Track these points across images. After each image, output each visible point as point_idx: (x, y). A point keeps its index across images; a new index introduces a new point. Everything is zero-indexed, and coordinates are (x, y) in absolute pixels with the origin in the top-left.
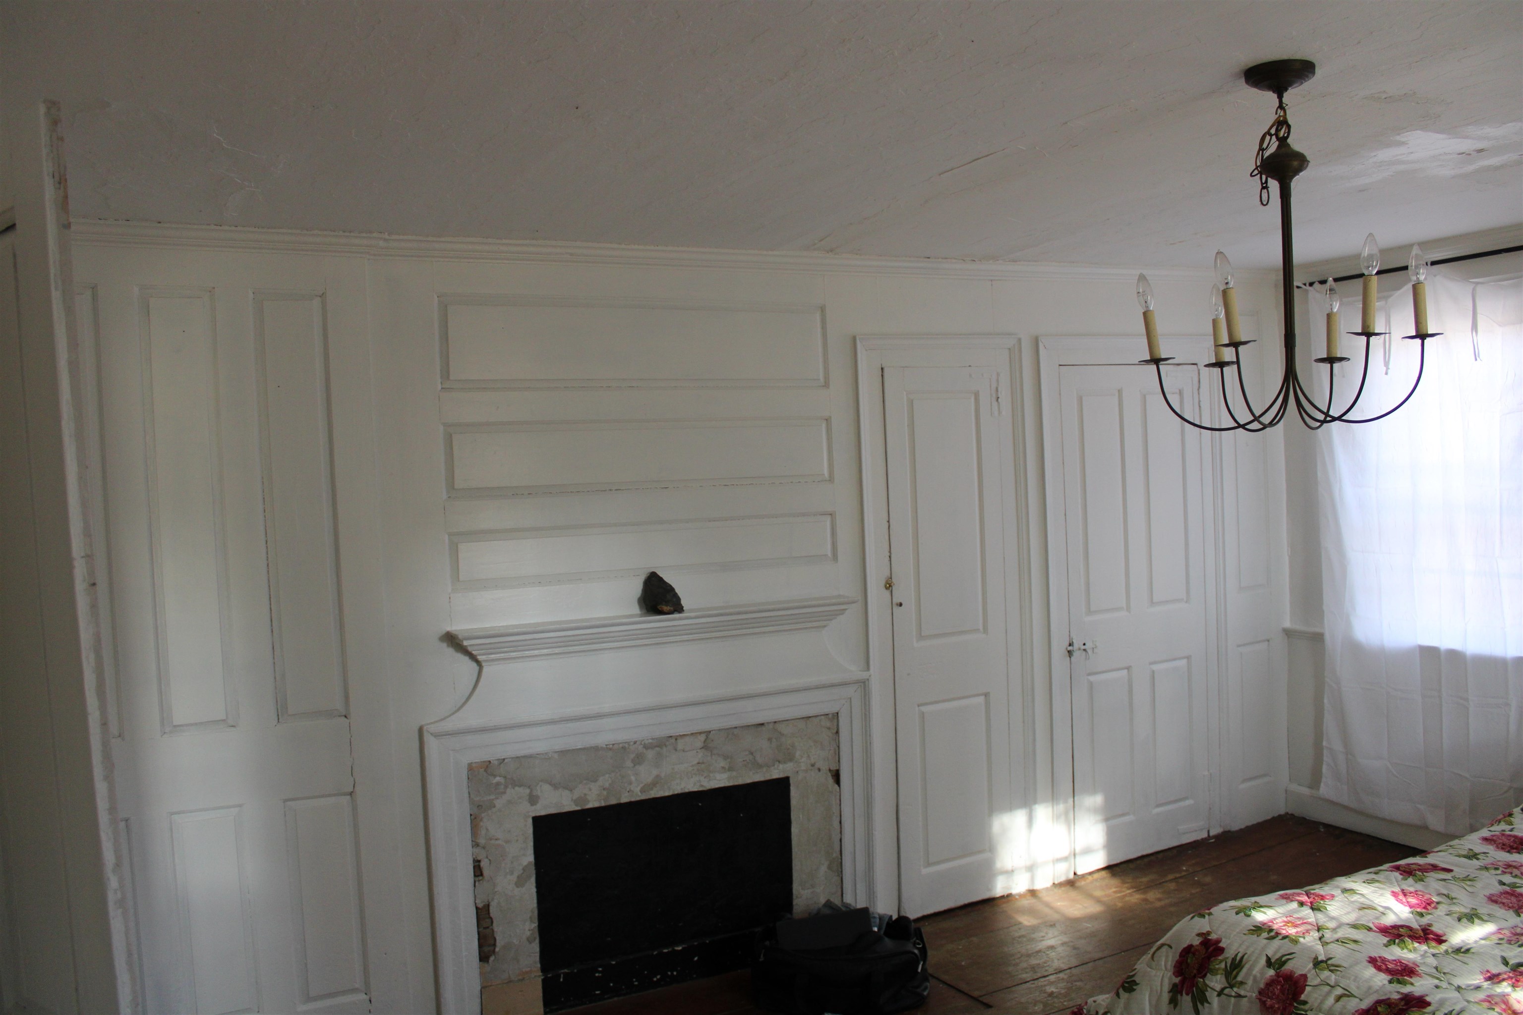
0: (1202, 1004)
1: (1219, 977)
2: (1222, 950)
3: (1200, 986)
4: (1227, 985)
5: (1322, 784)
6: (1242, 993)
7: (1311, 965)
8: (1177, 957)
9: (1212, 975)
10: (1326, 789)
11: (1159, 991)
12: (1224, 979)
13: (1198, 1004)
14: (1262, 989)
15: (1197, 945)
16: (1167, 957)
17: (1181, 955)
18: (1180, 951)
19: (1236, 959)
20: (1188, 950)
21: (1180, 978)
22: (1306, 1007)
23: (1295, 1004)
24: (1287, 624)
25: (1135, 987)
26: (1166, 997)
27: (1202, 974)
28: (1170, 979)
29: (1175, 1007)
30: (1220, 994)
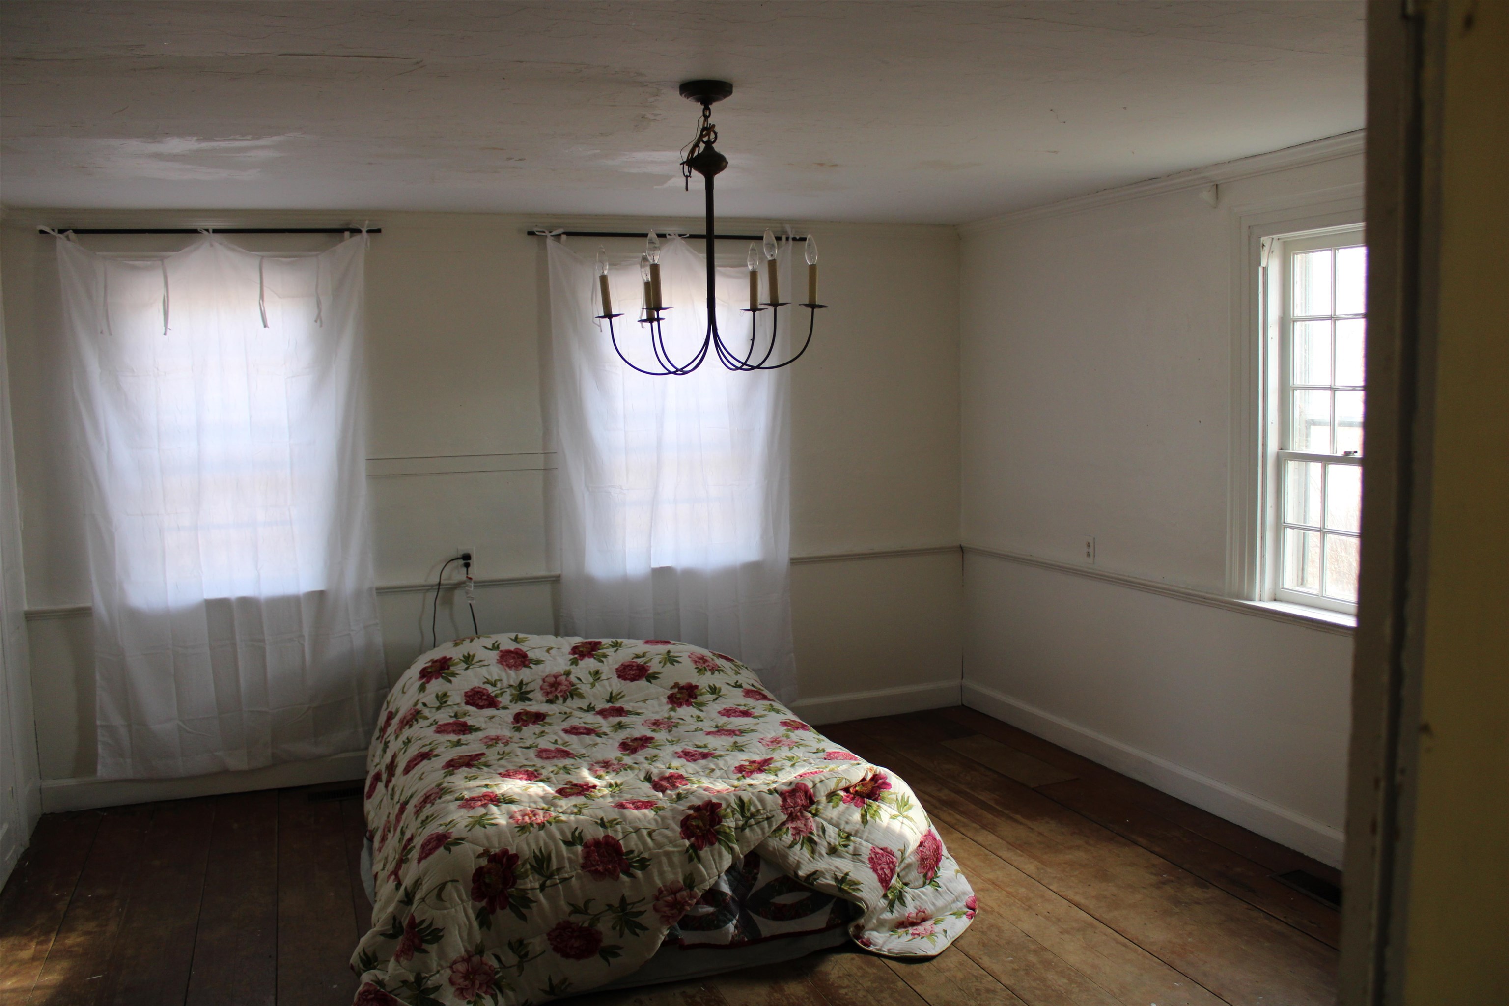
0: (529, 907)
1: (531, 877)
2: (516, 857)
3: (515, 894)
4: (544, 879)
5: (99, 767)
6: (566, 876)
7: (601, 829)
8: (471, 885)
9: (524, 879)
10: (105, 769)
11: (467, 923)
12: (537, 876)
13: (522, 909)
14: (583, 863)
15: (487, 865)
16: (458, 891)
17: (474, 881)
18: (471, 878)
19: (538, 856)
20: (479, 873)
21: (485, 901)
22: (636, 853)
23: (624, 857)
24: (26, 607)
25: (441, 934)
26: (475, 924)
27: (510, 884)
28: (473, 907)
29: (489, 928)
30: (543, 887)
